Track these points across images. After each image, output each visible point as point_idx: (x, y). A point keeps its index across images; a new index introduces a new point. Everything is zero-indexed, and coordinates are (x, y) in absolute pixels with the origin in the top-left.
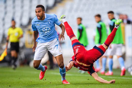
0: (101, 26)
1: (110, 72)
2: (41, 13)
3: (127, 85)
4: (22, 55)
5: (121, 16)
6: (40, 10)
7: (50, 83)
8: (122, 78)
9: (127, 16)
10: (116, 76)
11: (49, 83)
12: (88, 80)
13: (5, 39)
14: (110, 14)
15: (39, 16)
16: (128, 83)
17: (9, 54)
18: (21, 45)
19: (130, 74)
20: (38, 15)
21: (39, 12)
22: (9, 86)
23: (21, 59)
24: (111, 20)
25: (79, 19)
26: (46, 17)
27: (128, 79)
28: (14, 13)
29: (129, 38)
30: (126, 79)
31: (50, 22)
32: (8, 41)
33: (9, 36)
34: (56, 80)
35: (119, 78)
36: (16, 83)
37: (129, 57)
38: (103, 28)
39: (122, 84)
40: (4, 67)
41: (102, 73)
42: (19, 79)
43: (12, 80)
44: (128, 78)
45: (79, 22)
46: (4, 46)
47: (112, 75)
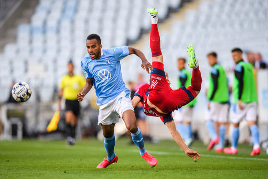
0: (218, 72)
1: (233, 149)
2: (96, 48)
3: (261, 171)
4: (86, 121)
5: (251, 56)
6: (95, 43)
7: (133, 167)
8: (252, 159)
9: (260, 56)
10: (241, 156)
11: (131, 167)
12: (196, 163)
13: (57, 94)
14: (236, 53)
15: (94, 54)
16: (261, 167)
17: (63, 119)
18: (84, 103)
19: (265, 152)
20: (91, 52)
21: (93, 47)
22: (63, 172)
23: (84, 128)
24: (237, 63)
25: (182, 61)
26: (102, 54)
27: (262, 161)
28: (73, 51)
29: (264, 92)
30: (258, 161)
31: (110, 61)
32: (60, 98)
33: (62, 90)
34: (141, 163)
35: (247, 159)
36: (76, 167)
37: (264, 124)
38: (221, 76)
39: (251, 169)
40: (56, 140)
41: (218, 151)
42: (81, 160)
43: (69, 162)
44: (262, 159)
45: (182, 66)
46: (56, 106)
47: (236, 154)
